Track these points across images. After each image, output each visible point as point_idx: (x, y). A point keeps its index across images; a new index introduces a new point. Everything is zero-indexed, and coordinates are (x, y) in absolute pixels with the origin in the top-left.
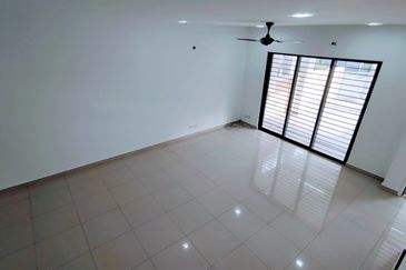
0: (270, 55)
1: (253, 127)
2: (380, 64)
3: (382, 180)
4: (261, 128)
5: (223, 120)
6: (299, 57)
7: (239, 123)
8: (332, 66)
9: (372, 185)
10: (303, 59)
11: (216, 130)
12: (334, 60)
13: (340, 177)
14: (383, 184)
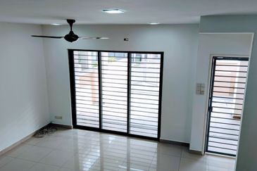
0: (71, 52)
1: (67, 128)
2: (162, 54)
3: (187, 145)
4: (76, 127)
6: (99, 52)
8: (129, 58)
9: (184, 153)
10: (103, 54)
12: (129, 53)
13: (158, 152)
14: (191, 148)
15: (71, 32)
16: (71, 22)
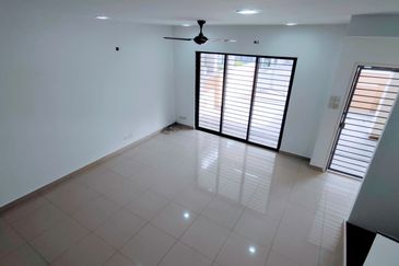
0: (198, 54)
1: (190, 128)
2: (295, 60)
3: (308, 160)
4: (198, 128)
5: (159, 125)
6: (226, 55)
7: (175, 126)
8: (257, 62)
9: (303, 166)
10: (230, 57)
11: (153, 136)
12: (258, 57)
13: (276, 162)
14: (311, 163)
15: (201, 34)
16: (201, 23)
